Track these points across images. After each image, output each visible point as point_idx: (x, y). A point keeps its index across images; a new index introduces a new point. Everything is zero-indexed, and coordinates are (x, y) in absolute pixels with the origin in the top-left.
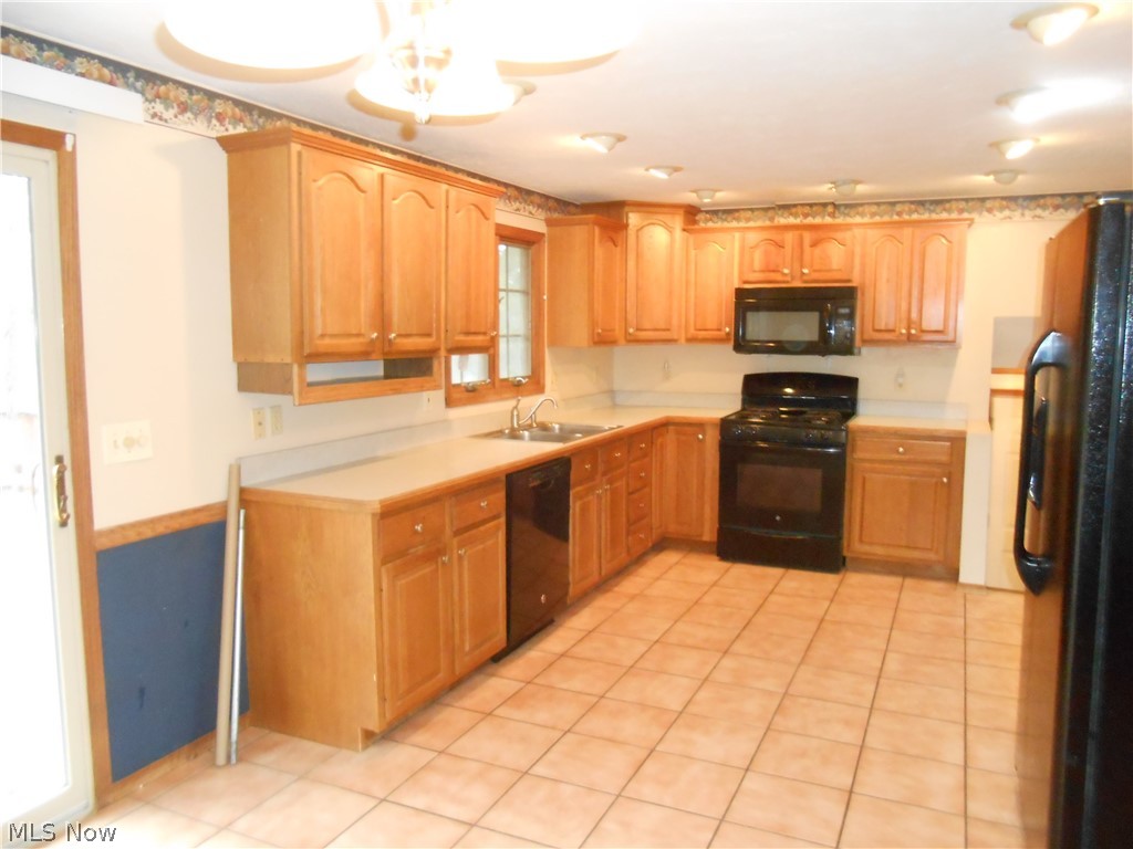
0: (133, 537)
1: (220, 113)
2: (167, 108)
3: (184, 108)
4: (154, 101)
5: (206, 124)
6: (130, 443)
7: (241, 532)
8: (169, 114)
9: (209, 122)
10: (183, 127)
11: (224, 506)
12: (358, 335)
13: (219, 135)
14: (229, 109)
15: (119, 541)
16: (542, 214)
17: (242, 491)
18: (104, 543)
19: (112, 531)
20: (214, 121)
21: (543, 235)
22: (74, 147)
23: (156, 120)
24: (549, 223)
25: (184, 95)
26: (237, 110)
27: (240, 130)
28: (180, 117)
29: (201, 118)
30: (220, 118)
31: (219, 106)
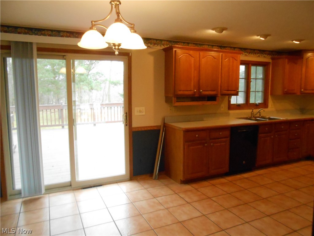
0: (140, 129)
1: (163, 44)
2: (151, 45)
3: (155, 44)
4: (148, 44)
5: (160, 46)
6: (140, 112)
7: (164, 132)
8: (151, 46)
9: (161, 46)
10: (155, 48)
11: (160, 126)
12: (191, 91)
13: (163, 48)
14: (166, 42)
15: (137, 130)
16: (270, 57)
17: (164, 123)
18: (134, 130)
19: (135, 128)
20: (162, 46)
21: (270, 63)
22: (131, 55)
23: (149, 47)
24: (272, 59)
25: (155, 41)
26: (168, 42)
27: (168, 46)
28: (154, 46)
29: (159, 45)
30: (163, 45)
31: (163, 42)
